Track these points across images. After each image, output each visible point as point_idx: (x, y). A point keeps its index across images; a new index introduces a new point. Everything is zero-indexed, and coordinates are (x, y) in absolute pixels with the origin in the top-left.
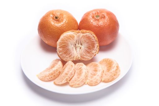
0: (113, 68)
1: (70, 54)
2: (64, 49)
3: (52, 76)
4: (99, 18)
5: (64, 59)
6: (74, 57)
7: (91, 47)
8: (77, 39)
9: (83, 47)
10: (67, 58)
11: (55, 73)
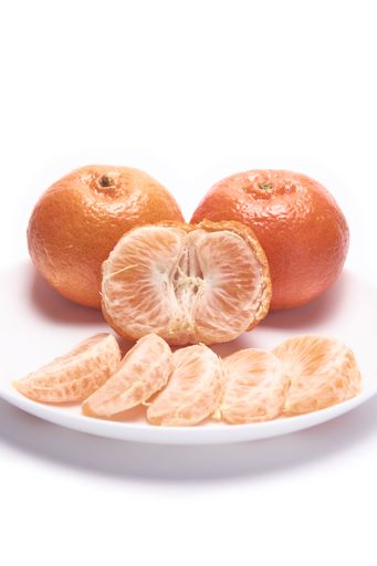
0: (333, 359)
1: (155, 309)
2: (130, 287)
3: (79, 382)
4: (269, 191)
5: (130, 327)
6: (168, 320)
7: (239, 286)
8: (186, 252)
9: (206, 285)
10: (139, 322)
11: (90, 371)
